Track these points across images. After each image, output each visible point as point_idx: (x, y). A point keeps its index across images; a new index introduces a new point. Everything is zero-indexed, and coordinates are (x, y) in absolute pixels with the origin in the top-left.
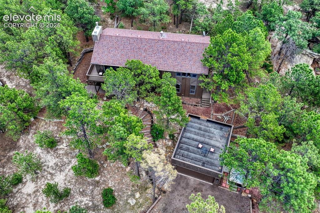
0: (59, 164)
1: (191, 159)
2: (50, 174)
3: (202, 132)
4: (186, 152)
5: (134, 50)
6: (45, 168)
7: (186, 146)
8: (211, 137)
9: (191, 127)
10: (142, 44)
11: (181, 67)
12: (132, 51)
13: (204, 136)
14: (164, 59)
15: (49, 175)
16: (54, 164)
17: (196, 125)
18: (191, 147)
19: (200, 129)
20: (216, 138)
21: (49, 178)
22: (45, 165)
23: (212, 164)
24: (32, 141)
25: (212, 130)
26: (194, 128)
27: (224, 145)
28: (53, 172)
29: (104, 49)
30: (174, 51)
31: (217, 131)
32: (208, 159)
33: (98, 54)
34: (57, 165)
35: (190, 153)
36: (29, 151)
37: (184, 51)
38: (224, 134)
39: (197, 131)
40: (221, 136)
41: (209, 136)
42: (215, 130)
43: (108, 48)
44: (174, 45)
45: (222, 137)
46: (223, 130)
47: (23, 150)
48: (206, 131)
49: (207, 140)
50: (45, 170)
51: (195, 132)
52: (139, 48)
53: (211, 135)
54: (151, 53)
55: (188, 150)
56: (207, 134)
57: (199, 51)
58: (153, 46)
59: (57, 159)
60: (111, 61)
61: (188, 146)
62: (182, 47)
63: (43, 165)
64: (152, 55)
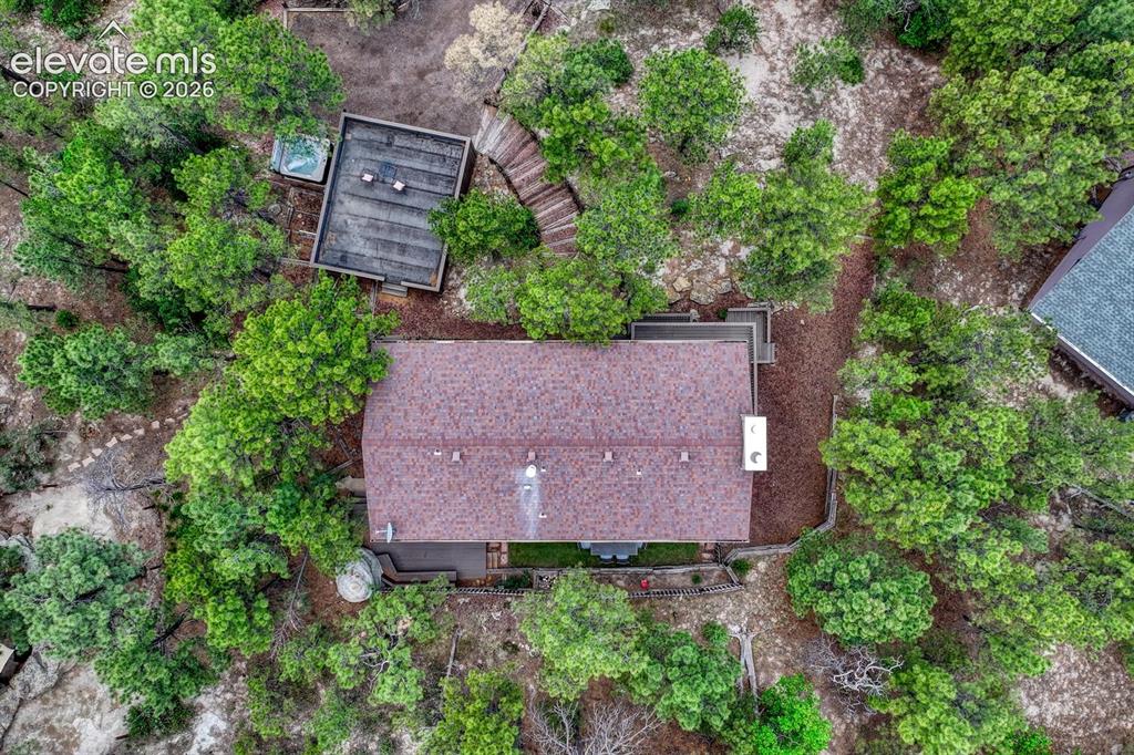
0: (762, 121)
1: (420, 151)
2: (774, 95)
3: (396, 238)
4: (435, 170)
5: (617, 398)
6: (793, 108)
7: (438, 189)
8: (373, 224)
9: (427, 250)
10: (593, 421)
11: (457, 358)
12: (622, 396)
13: (393, 227)
14: (513, 376)
15: (777, 91)
16: (774, 120)
17: (414, 262)
18: (425, 186)
19: (403, 248)
20: (359, 226)
21: (772, 85)
22: (796, 113)
23: (368, 144)
24: (862, 173)
25: (369, 252)
26: (421, 249)
27: (337, 208)
28: (768, 101)
29: (717, 392)
30: (483, 407)
31: (354, 250)
32: (380, 158)
33: (731, 374)
34: (765, 117)
35: (426, 167)
36: (856, 146)
37: (451, 408)
38: (336, 240)
39: (411, 242)
40: (346, 233)
41: (378, 229)
42: (363, 251)
43: (703, 395)
44: (484, 428)
45: (342, 232)
46: (339, 254)
47: (876, 150)
48: (387, 244)
49: (382, 214)
50: (792, 102)
51: (416, 237)
52: (600, 405)
53: (371, 233)
54: (557, 393)
55: (432, 177)
56: (383, 235)
57: (401, 414)
58: (555, 417)
59: (771, 131)
60: (681, 355)
61: (431, 188)
62: (456, 424)
63: (802, 113)
64: (551, 385)
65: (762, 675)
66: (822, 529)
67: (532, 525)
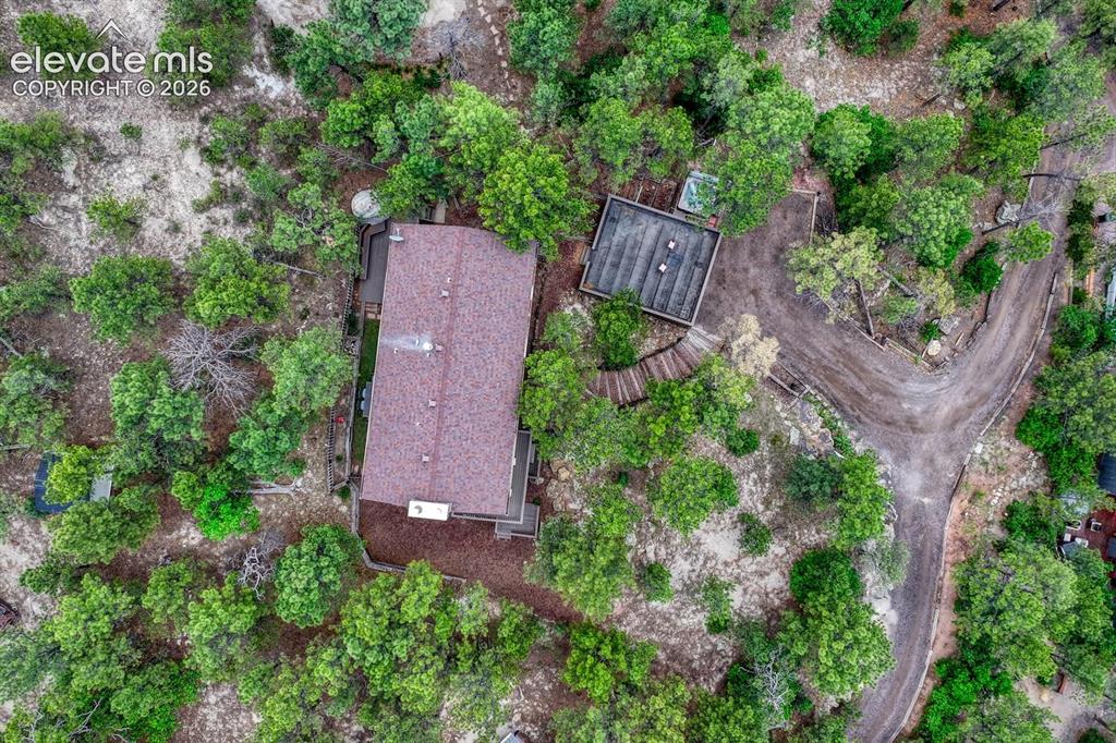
0: (686, 551)
1: (689, 287)
2: (705, 563)
3: (624, 261)
4: (673, 296)
5: (474, 414)
6: (694, 576)
7: (657, 296)
8: (637, 245)
9: (612, 283)
10: (459, 395)
11: (519, 301)
12: (476, 418)
13: (632, 259)
14: (500, 341)
15: (708, 565)
16: (686, 560)
17: (604, 273)
18: (661, 288)
19: (616, 266)
20: (636, 234)
21: (714, 562)
22: (689, 578)
23: (698, 248)
24: (637, 622)
25: (616, 239)
26: (613, 279)
27: (652, 219)
28: (701, 558)
29: (471, 489)
30: (479, 316)
31: (619, 229)
32: (687, 255)
33: (483, 500)
34: (689, 554)
35: (675, 290)
36: (658, 621)
37: (481, 293)
38: (628, 215)
39: (620, 273)
40: (632, 223)
41: (633, 248)
42: (617, 235)
43: (469, 478)
44: (464, 315)
45: (633, 220)
46: (616, 217)
47: (654, 636)
48: (620, 254)
49: (643, 253)
50: (699, 576)
51: (624, 276)
52: (471, 401)
53: (630, 243)
54: (484, 371)
55: (667, 293)
56: (627, 251)
57: (480, 257)
58: (465, 368)
59: (677, 557)
60: (502, 465)
61: (659, 292)
62: (469, 296)
63: (689, 582)
64: (490, 367)
65: (262, 499)
66: (365, 555)
67: (390, 342)
